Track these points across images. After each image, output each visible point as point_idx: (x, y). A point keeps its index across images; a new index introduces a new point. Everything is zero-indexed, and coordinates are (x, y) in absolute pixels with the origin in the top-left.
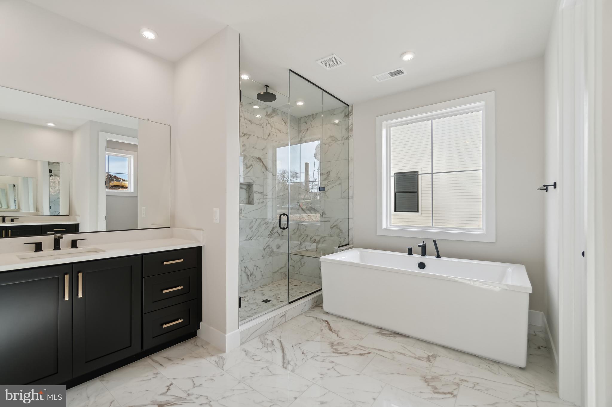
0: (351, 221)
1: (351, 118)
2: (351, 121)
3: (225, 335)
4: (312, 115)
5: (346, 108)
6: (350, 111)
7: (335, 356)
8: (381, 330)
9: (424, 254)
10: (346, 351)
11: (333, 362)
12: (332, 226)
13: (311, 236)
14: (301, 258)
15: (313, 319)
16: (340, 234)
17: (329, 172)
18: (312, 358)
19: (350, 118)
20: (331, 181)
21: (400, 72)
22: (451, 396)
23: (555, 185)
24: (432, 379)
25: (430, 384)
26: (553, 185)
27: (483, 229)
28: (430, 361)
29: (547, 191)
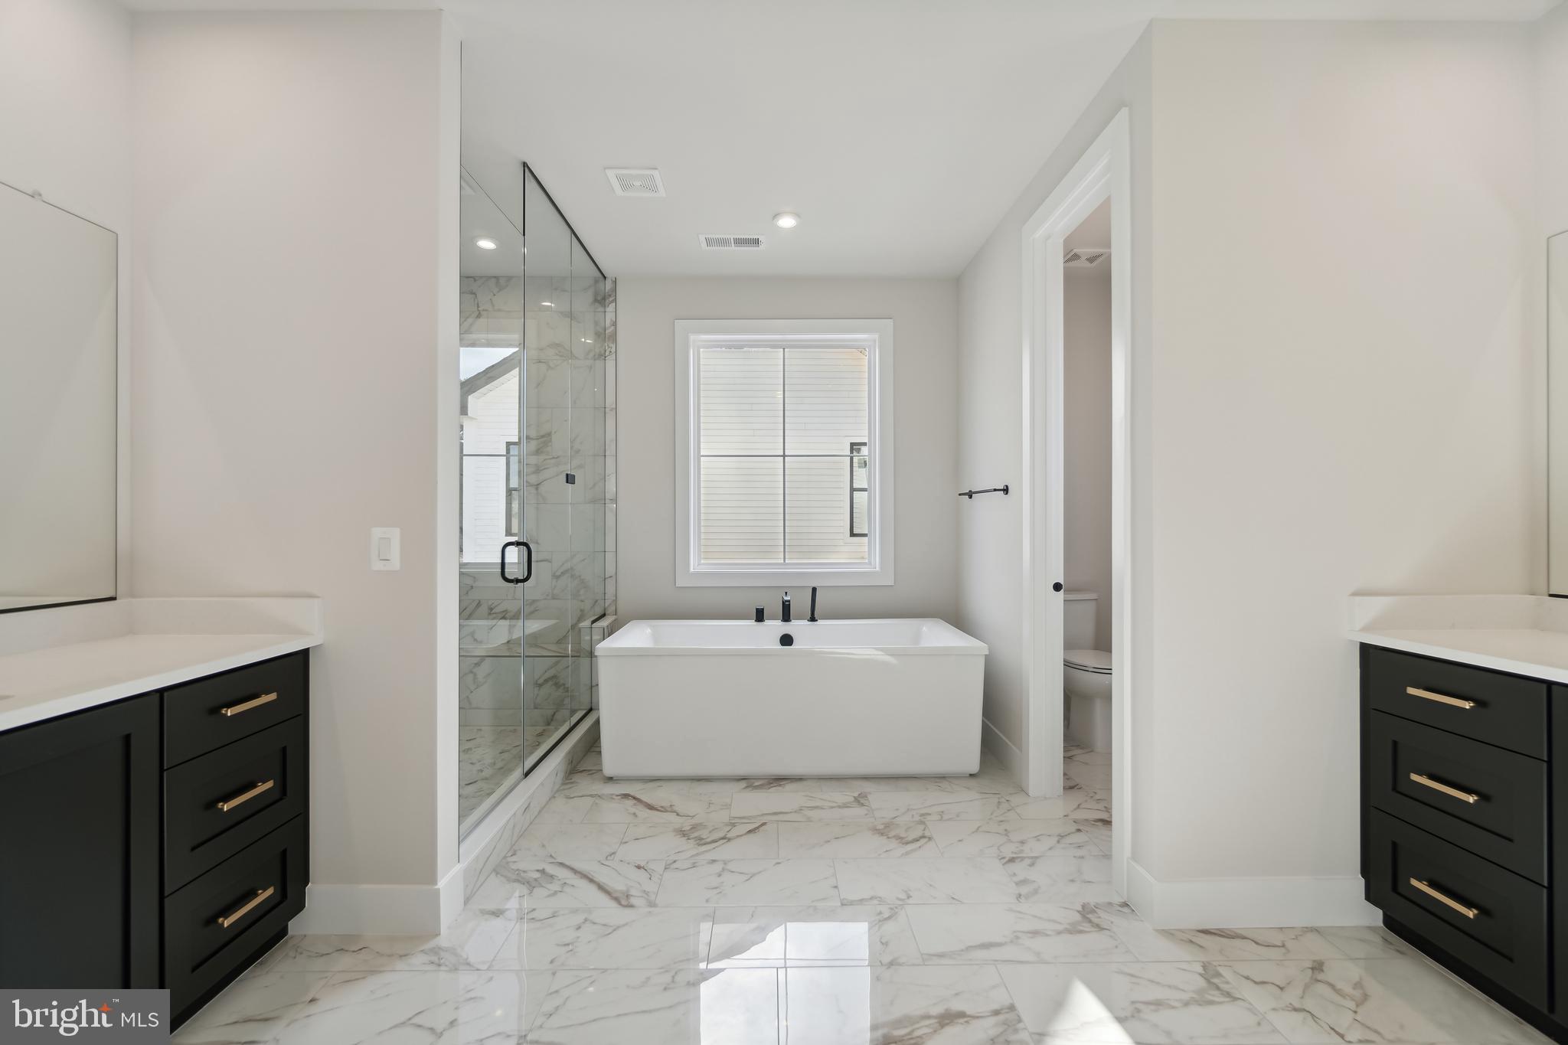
0: (610, 557)
1: (611, 308)
2: (610, 317)
3: (437, 887)
4: (497, 278)
5: (596, 281)
6: (610, 293)
7: (710, 850)
8: (748, 781)
9: (786, 617)
10: (721, 835)
11: (714, 861)
12: (558, 574)
13: (490, 603)
14: (476, 664)
15: (589, 801)
16: (582, 592)
17: (549, 434)
18: (665, 869)
19: (608, 309)
20: (554, 458)
21: (756, 242)
22: (925, 840)
23: (1006, 490)
24: (886, 827)
25: (890, 836)
26: (1003, 490)
27: (870, 563)
28: (863, 805)
29: (971, 497)
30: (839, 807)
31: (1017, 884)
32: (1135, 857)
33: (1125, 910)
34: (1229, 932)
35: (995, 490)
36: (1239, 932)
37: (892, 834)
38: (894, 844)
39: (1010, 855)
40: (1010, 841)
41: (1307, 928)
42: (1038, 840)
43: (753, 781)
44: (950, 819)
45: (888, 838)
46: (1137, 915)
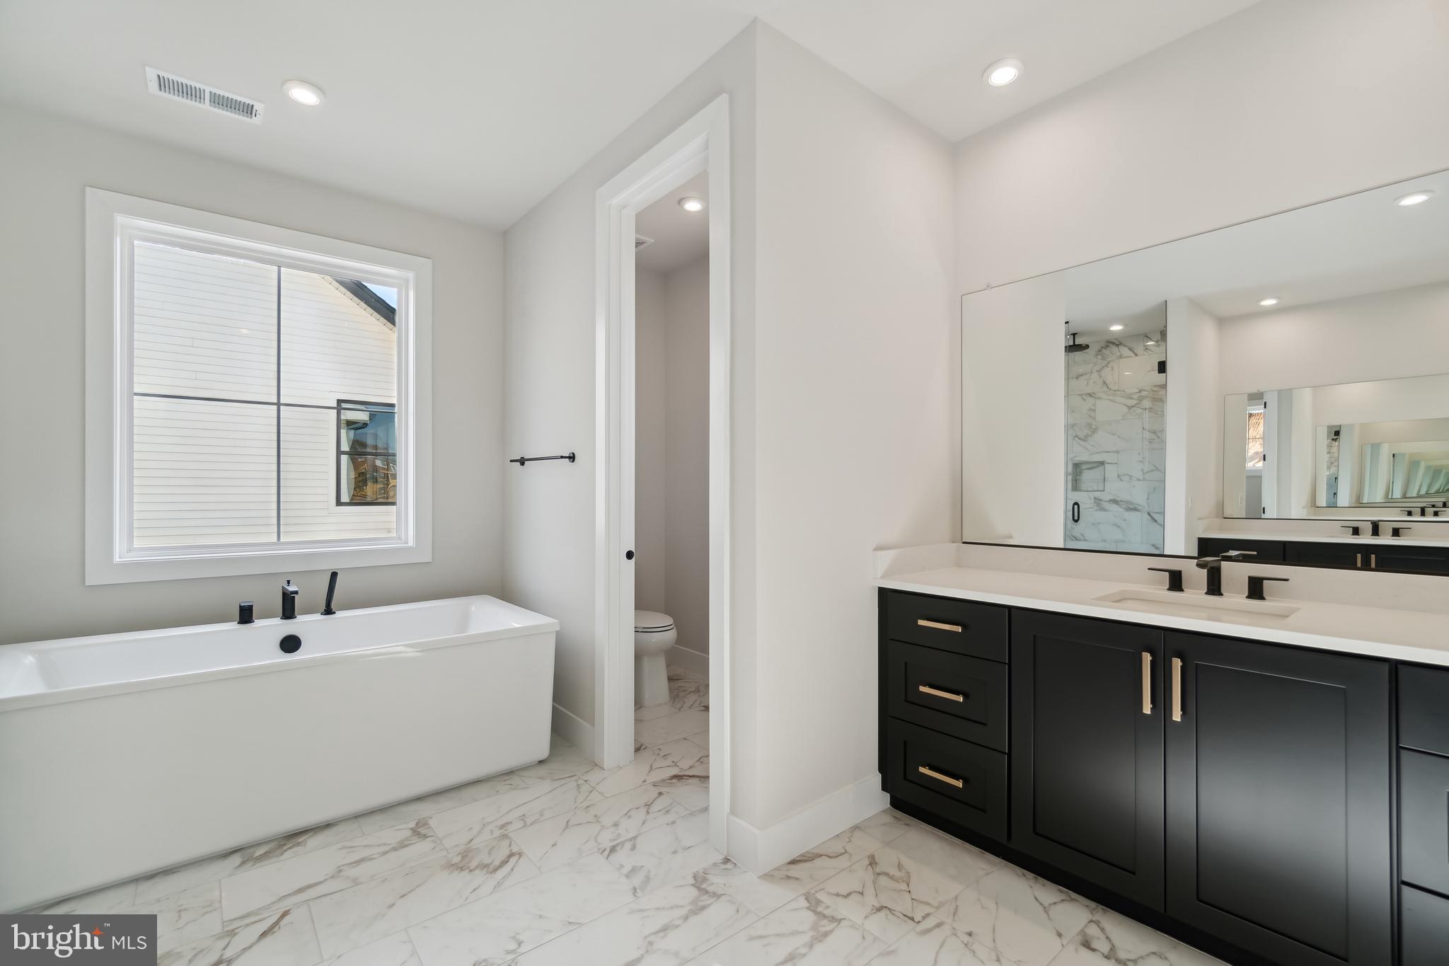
21: (249, 110)
22: (517, 857)
23: (572, 458)
24: (463, 857)
25: (472, 868)
26: (569, 457)
27: (400, 538)
28: (425, 836)
29: (523, 464)
30: (395, 849)
31: (627, 876)
32: (733, 811)
33: (729, 866)
34: (809, 855)
35: (562, 457)
36: (815, 851)
37: (473, 864)
38: (479, 876)
39: (609, 845)
40: (603, 827)
41: (851, 828)
42: (629, 817)
43: (251, 850)
44: (532, 823)
45: (471, 871)
46: (740, 868)
